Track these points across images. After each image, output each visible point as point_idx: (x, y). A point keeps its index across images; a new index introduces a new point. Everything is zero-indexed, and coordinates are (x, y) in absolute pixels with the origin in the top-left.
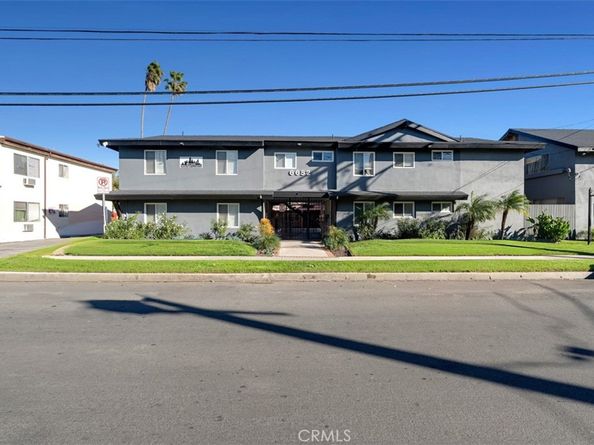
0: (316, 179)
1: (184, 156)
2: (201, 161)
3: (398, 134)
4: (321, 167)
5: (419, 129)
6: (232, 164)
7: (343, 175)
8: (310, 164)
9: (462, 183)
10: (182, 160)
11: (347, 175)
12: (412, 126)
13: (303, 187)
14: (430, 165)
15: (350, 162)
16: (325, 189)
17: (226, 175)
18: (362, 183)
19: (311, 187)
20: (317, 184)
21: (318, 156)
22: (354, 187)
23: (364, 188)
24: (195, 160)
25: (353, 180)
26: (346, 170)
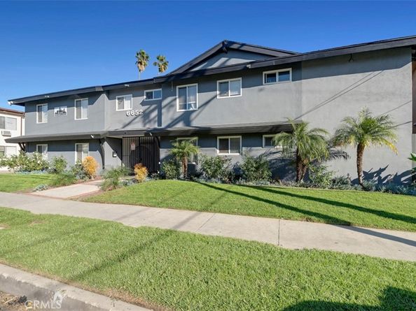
0: (149, 117)
1: (57, 106)
2: (66, 109)
3: (223, 60)
4: (151, 105)
5: (244, 48)
6: (86, 110)
7: (168, 111)
8: (143, 104)
9: (305, 109)
10: (56, 110)
11: (172, 110)
12: (235, 46)
13: (138, 126)
14: (261, 90)
15: (174, 97)
16: (156, 126)
17: (80, 119)
18: (186, 118)
19: (145, 125)
20: (150, 121)
21: (149, 95)
22: (177, 123)
23: (188, 123)
24: (62, 109)
25: (177, 116)
26: (171, 105)
